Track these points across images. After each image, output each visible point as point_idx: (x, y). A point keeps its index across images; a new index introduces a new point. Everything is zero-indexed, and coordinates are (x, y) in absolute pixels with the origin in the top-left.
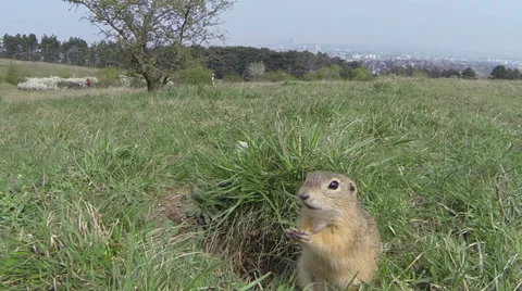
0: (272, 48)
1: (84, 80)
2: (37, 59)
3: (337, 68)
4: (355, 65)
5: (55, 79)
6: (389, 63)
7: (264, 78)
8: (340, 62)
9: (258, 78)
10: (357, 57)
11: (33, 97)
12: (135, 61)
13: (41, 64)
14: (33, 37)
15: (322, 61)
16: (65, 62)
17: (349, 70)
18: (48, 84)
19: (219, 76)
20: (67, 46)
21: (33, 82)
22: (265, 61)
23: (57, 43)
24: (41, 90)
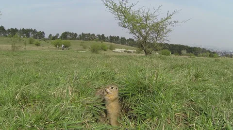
0: (189, 46)
1: (132, 51)
2: (119, 43)
3: (208, 53)
4: (214, 53)
5: (124, 50)
6: (225, 53)
7: (186, 55)
8: (209, 52)
9: (184, 55)
10: (215, 50)
11: (117, 54)
12: (142, 46)
13: (120, 45)
14: (118, 37)
15: (204, 51)
16: (127, 45)
17: (212, 54)
18: (122, 51)
19: (172, 53)
20: (128, 40)
21: (117, 50)
22: (187, 50)
23: (125, 39)
24: (119, 52)
